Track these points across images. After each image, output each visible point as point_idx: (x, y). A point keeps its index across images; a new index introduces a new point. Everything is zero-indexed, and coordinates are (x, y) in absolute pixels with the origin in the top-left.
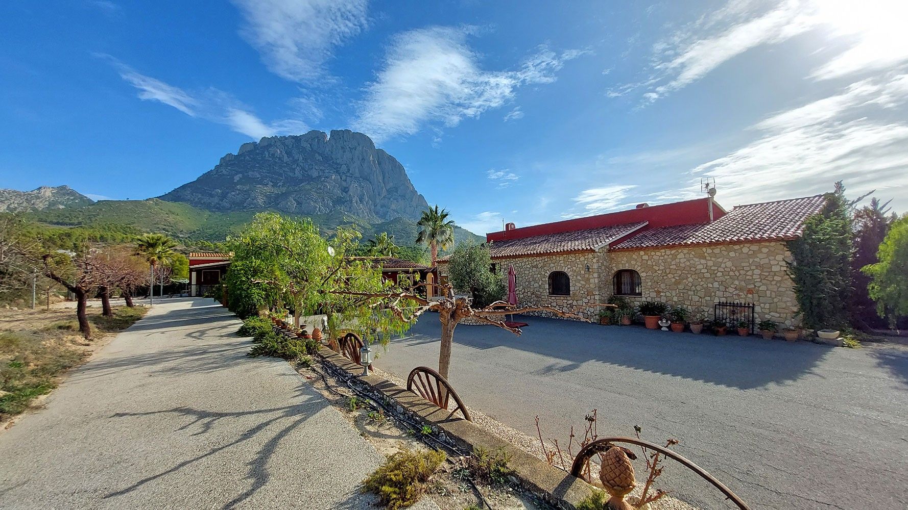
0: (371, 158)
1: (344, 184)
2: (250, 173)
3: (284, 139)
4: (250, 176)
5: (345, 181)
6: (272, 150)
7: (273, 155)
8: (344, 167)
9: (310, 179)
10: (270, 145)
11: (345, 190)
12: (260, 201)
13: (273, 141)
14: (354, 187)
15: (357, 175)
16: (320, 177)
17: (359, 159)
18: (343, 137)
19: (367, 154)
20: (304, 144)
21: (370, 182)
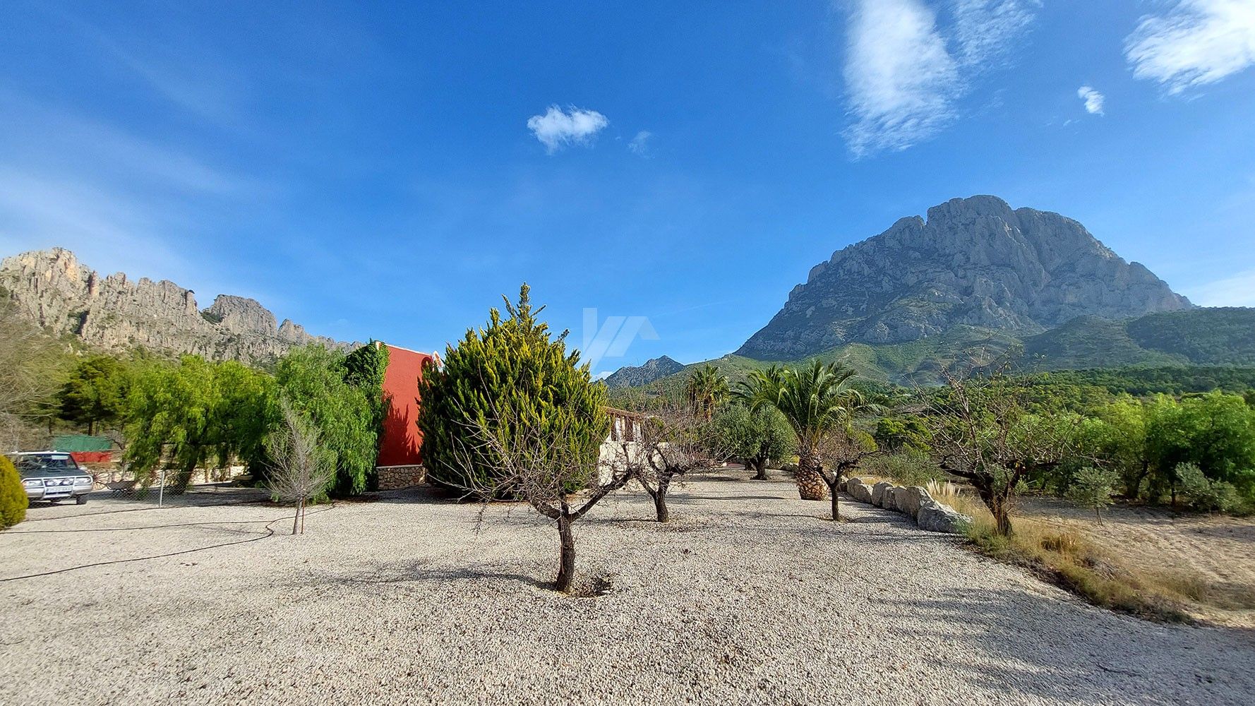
0: (1007, 228)
1: (964, 283)
2: (824, 302)
3: (860, 245)
4: (825, 306)
5: (964, 277)
6: (847, 265)
7: (849, 271)
8: (959, 258)
9: (905, 290)
10: (844, 260)
11: (967, 291)
12: (840, 334)
13: (848, 252)
14: (981, 283)
15: (986, 262)
16: (920, 282)
17: (984, 237)
18: (949, 212)
19: (996, 224)
20: (890, 243)
21: (1013, 268)
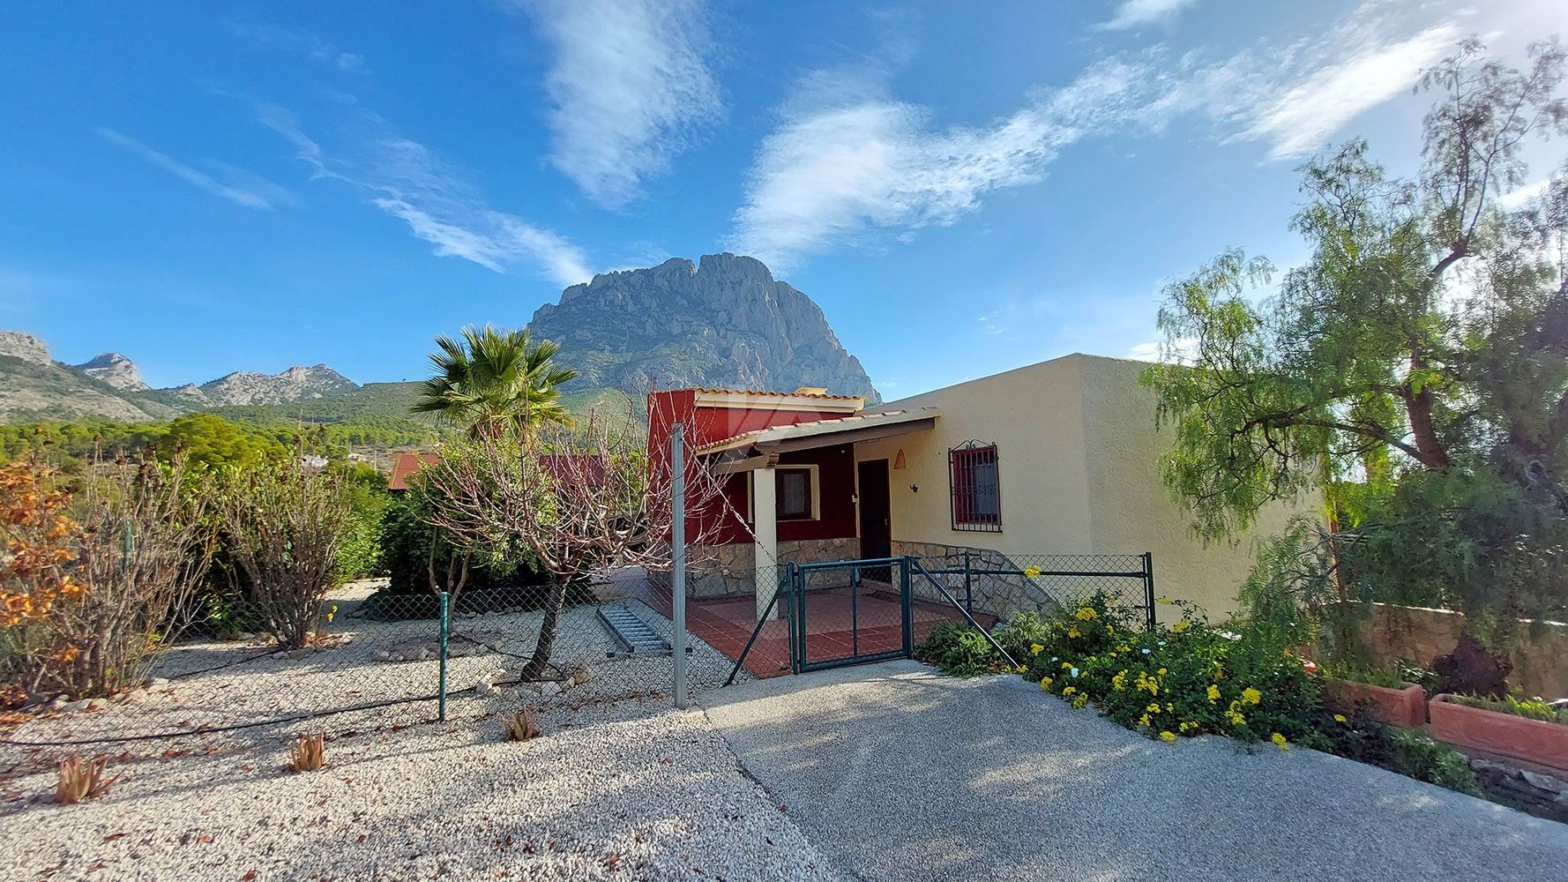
0: (767, 298)
1: (724, 343)
2: (578, 332)
3: (627, 275)
4: (578, 338)
5: (725, 337)
6: (609, 294)
7: (612, 302)
8: (722, 315)
9: (669, 338)
10: (607, 287)
11: (725, 353)
12: (594, 376)
13: (611, 280)
14: (740, 348)
15: (745, 327)
16: (684, 333)
17: (747, 301)
18: (720, 265)
19: (760, 291)
20: (659, 281)
21: (766, 338)
